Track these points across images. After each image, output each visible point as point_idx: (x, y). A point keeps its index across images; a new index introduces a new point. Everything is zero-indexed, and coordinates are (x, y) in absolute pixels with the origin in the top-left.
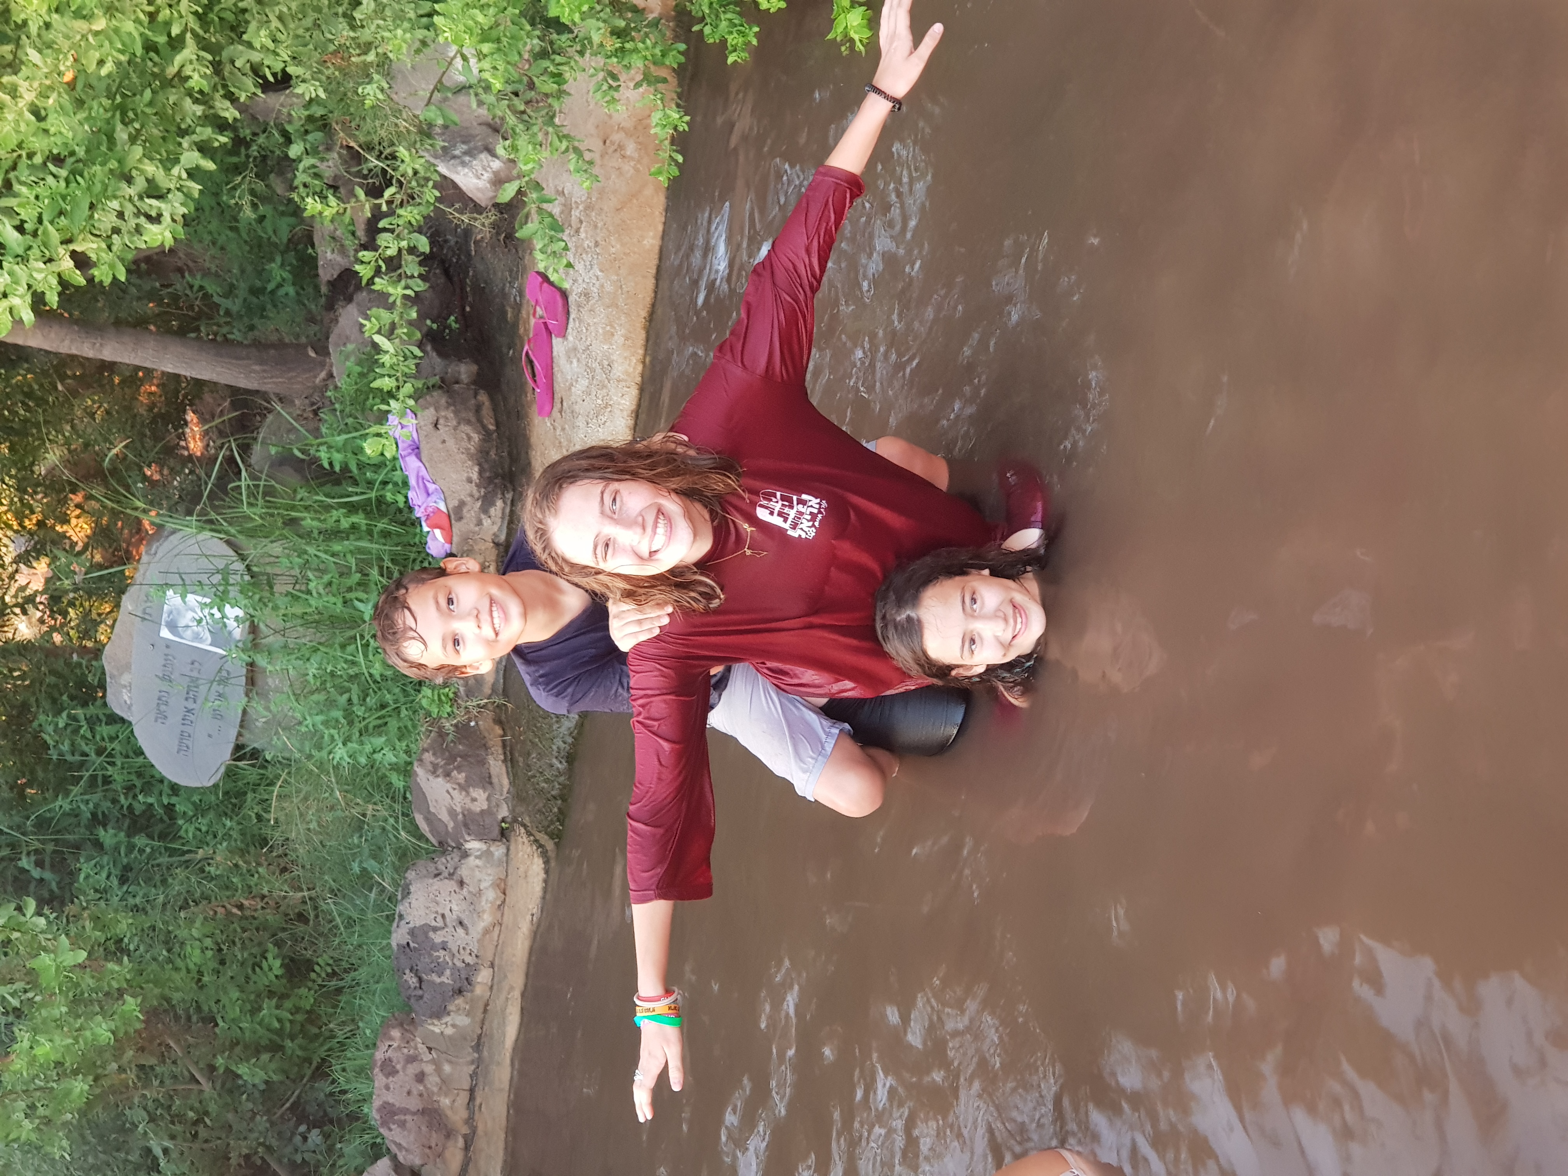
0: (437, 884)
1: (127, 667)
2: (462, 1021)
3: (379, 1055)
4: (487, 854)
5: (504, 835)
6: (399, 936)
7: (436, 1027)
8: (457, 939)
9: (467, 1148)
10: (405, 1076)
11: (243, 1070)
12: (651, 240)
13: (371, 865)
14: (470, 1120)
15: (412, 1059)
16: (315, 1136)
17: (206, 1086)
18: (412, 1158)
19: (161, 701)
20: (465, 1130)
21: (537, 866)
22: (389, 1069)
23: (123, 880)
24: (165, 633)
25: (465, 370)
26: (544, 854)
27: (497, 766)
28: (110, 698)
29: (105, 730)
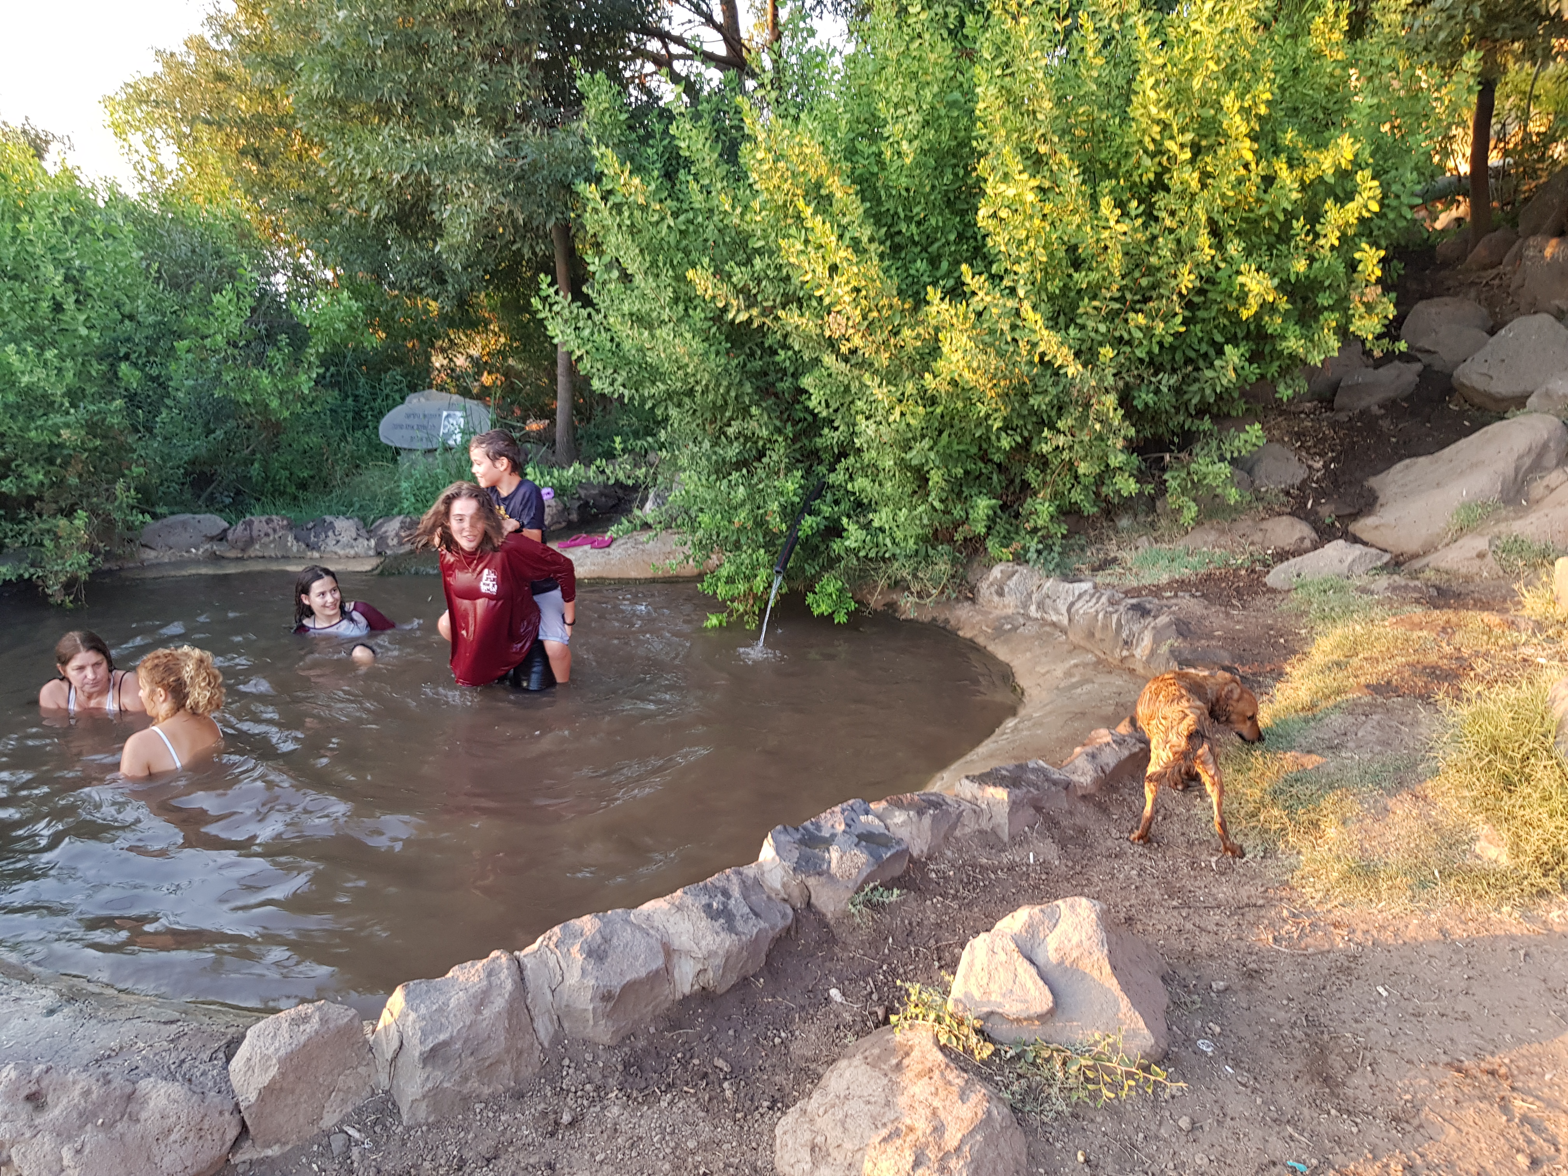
0: (354, 530)
1: (427, 399)
2: (295, 549)
3: (274, 517)
4: (369, 548)
5: (379, 553)
6: (329, 518)
7: (290, 538)
8: (331, 541)
9: (238, 559)
10: (266, 528)
11: (256, 465)
12: (633, 574)
13: (357, 505)
14: (250, 558)
15: (275, 530)
16: (228, 501)
17: (247, 452)
18: (230, 536)
19: (414, 415)
20: (245, 557)
21: (368, 568)
22: (268, 522)
23: (331, 410)
24: (445, 414)
25: (574, 517)
26: (372, 569)
27: (408, 547)
28: (412, 395)
29: (397, 397)
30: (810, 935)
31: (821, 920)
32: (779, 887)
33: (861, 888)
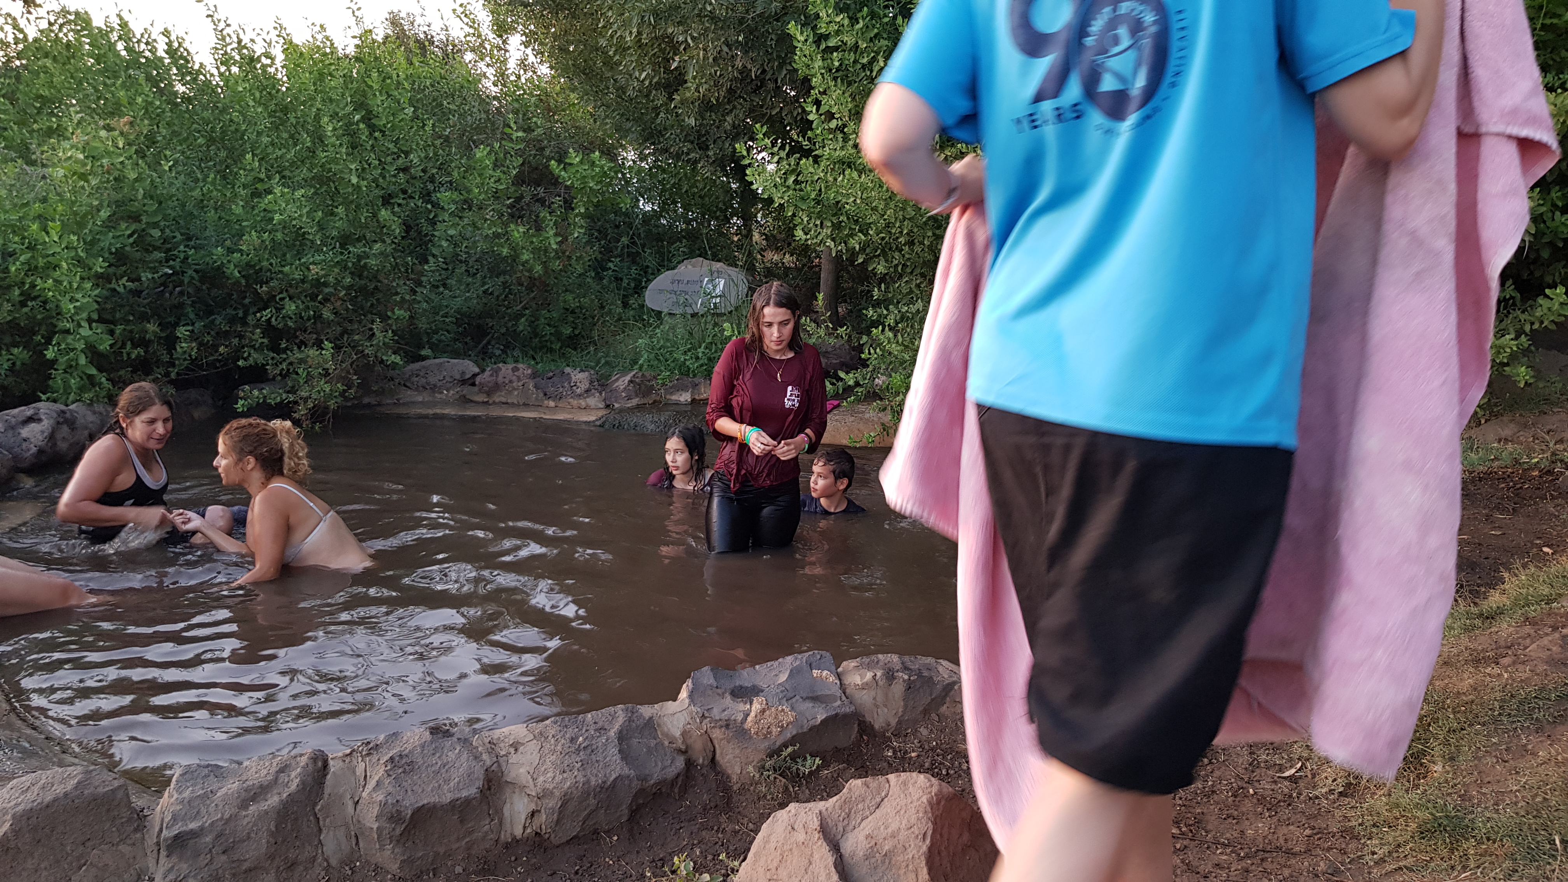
0: (588, 382)
1: (693, 267)
2: (533, 396)
3: (522, 366)
4: (599, 400)
5: (608, 406)
6: (568, 370)
7: (531, 387)
8: (566, 391)
9: (483, 403)
10: (512, 376)
11: (523, 320)
14: (494, 403)
15: (519, 378)
18: (479, 381)
19: (681, 281)
20: (491, 402)
21: (592, 418)
22: (514, 370)
24: (706, 280)
26: (597, 420)
27: (635, 402)
28: (683, 263)
30: (700, 795)
31: (723, 781)
32: (677, 733)
33: (777, 752)
